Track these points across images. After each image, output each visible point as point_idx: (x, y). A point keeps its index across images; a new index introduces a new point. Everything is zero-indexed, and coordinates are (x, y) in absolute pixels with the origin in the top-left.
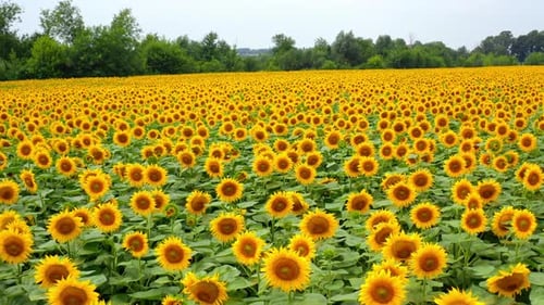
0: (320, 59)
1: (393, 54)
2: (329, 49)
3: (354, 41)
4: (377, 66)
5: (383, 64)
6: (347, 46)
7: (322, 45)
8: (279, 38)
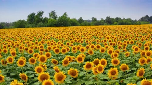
0: (103, 23)
1: (119, 22)
2: (104, 21)
3: (110, 18)
4: (116, 24)
5: (117, 24)
6: (109, 20)
7: (102, 20)
8: (93, 18)
